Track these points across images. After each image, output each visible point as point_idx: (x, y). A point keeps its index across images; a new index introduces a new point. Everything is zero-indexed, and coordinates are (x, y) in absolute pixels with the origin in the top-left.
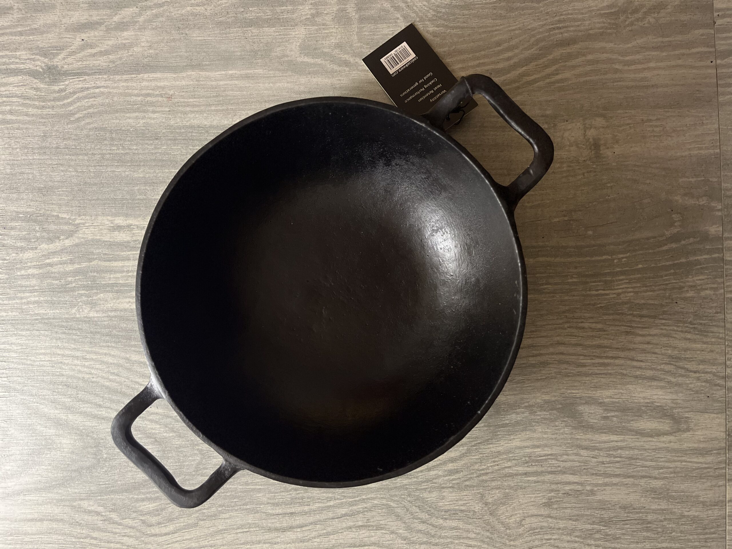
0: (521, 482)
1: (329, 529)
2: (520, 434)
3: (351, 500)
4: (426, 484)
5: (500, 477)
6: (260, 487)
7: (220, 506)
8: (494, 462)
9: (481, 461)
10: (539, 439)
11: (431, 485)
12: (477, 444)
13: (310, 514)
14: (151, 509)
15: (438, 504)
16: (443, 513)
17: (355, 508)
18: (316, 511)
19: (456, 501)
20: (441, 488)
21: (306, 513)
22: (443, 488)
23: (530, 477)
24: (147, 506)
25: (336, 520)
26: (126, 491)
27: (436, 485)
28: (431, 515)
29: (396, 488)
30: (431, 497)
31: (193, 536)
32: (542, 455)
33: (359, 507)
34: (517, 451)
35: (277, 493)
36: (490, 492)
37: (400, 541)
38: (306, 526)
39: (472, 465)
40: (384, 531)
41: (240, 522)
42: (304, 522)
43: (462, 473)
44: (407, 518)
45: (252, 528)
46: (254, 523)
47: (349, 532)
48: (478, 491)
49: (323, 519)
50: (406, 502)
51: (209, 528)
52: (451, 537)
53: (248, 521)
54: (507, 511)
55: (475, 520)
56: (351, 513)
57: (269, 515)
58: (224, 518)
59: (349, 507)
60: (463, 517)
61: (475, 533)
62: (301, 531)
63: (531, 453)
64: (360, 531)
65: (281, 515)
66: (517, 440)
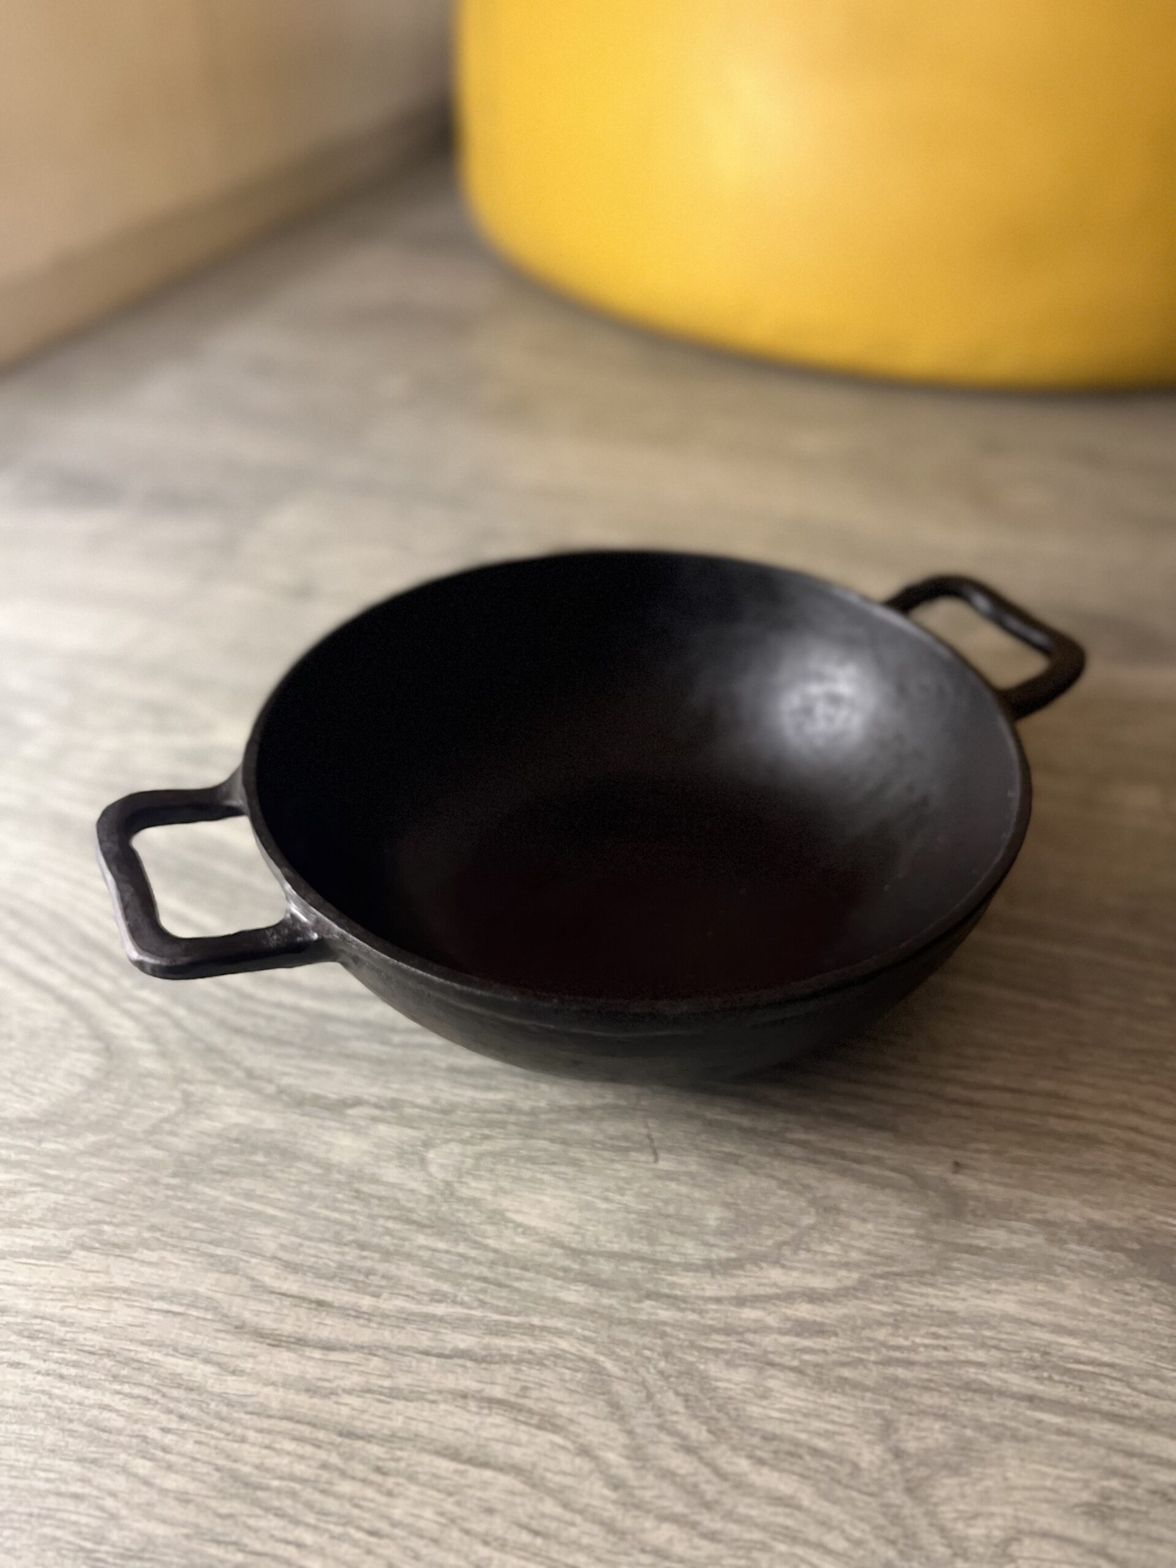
0: (1014, 1418)
1: (403, 1381)
2: (1017, 1284)
3: (496, 1317)
4: (722, 1338)
5: (948, 1385)
6: (277, 1213)
7: (152, 1228)
8: (936, 1336)
9: (897, 1322)
10: (1073, 1312)
11: (735, 1345)
12: (889, 1273)
13: (369, 1320)
15: (748, 1407)
16: (756, 1440)
17: (500, 1342)
18: (387, 1316)
19: (806, 1415)
20: (765, 1363)
21: (358, 1314)
22: (772, 1364)
23: (1042, 1410)
25: (434, 1360)
27: (750, 1350)
28: (718, 1434)
29: (632, 1322)
30: (729, 1381)
31: (35, 1280)
32: (1083, 1359)
34: (1008, 1327)
35: (310, 1239)
36: (914, 1419)
37: (599, 1487)
38: (343, 1349)
39: (868, 1326)
40: (558, 1439)
41: (175, 1284)
42: (343, 1337)
43: (834, 1339)
44: (642, 1419)
45: (197, 1308)
46: (208, 1298)
47: (457, 1406)
48: (878, 1407)
49: (399, 1347)
50: (653, 1371)
51: (90, 1274)
52: (764, 1527)
53: (196, 1288)
54: (963, 1496)
55: (854, 1494)
56: (484, 1353)
57: (261, 1289)
58: (143, 1262)
59: (484, 1334)
60: (816, 1471)
61: (848, 1539)
62: (321, 1360)
63: (1050, 1344)
64: (489, 1415)
65: (290, 1299)
66: (1007, 1297)
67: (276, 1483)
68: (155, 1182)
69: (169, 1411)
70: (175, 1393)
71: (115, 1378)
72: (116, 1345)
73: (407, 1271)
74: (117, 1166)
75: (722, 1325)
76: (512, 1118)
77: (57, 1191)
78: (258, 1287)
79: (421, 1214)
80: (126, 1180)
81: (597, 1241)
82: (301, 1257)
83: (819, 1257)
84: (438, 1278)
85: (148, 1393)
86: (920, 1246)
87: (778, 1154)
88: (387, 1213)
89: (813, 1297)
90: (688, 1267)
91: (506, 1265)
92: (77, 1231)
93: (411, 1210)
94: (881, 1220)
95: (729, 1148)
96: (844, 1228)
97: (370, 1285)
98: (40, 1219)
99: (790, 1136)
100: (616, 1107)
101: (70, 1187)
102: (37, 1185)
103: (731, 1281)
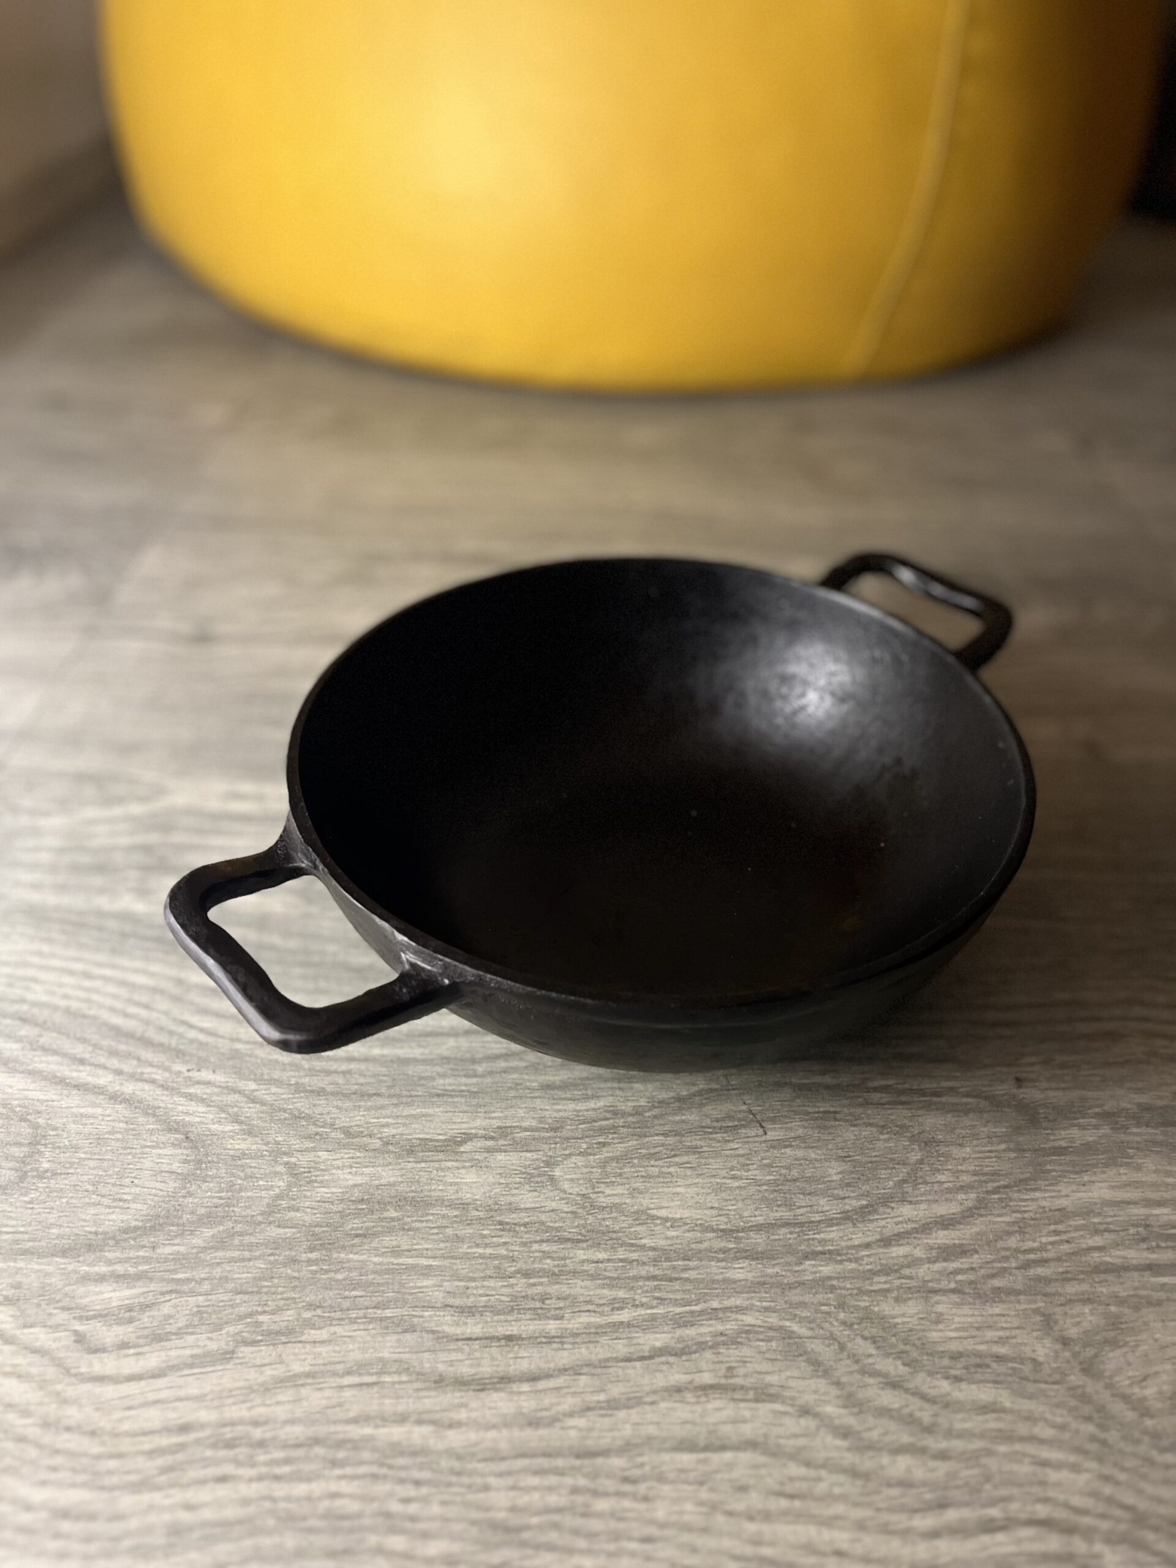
0: (1144, 1287)
1: (616, 1391)
2: (1104, 1172)
3: (678, 1310)
4: (883, 1279)
5: (1082, 1272)
6: (431, 1262)
7: (310, 1306)
8: (1057, 1233)
9: (1021, 1228)
10: (1155, 1186)
11: (897, 1282)
12: (999, 1187)
13: (562, 1343)
14: (114, 1304)
15: (928, 1334)
16: (946, 1362)
17: (691, 1332)
18: (578, 1335)
20: (927, 1291)
21: (550, 1339)
22: (934, 1291)
23: (1161, 1275)
24: (106, 1296)
25: (638, 1364)
26: (64, 1253)
27: (911, 1283)
28: (913, 1365)
29: (801, 1284)
30: (903, 1315)
31: (208, 1389)
33: (703, 1330)
34: (1110, 1211)
35: (473, 1279)
36: (1067, 1308)
37: (830, 1440)
38: (548, 1376)
39: (999, 1238)
40: (778, 1407)
41: (357, 1356)
42: (543, 1365)
43: (976, 1256)
44: (843, 1369)
45: (389, 1374)
46: (395, 1361)
47: (675, 1402)
48: (1033, 1306)
49: (600, 1361)
50: (836, 1324)
51: (264, 1368)
52: (982, 1436)
53: (380, 1355)
54: (1129, 1364)
55: (1043, 1386)
56: (680, 1346)
57: (445, 1340)
58: (314, 1342)
59: (673, 1328)
60: (1006, 1374)
61: (1054, 1426)
62: (531, 1392)
63: (1147, 1216)
64: (708, 1401)
65: (478, 1342)
66: (1101, 1185)
67: (535, 1520)
68: (294, 1261)
69: (402, 1481)
70: (401, 1461)
71: (334, 1463)
72: (322, 1430)
73: (580, 1288)
74: (247, 1254)
75: (879, 1268)
76: (621, 1122)
77: (193, 1293)
78: (442, 1338)
79: (571, 1231)
80: (262, 1266)
81: (741, 1217)
82: (472, 1299)
83: (936, 1187)
84: (611, 1287)
85: (374, 1469)
86: (1015, 1158)
87: (867, 1104)
88: (538, 1238)
89: (946, 1223)
90: (830, 1222)
91: (668, 1259)
92: (232, 1329)
93: (557, 1229)
94: (975, 1142)
95: (824, 1107)
96: (948, 1156)
97: (549, 1310)
98: (187, 1326)
99: (870, 1084)
100: (711, 1090)
101: (206, 1286)
102: (170, 1292)
103: (871, 1226)
